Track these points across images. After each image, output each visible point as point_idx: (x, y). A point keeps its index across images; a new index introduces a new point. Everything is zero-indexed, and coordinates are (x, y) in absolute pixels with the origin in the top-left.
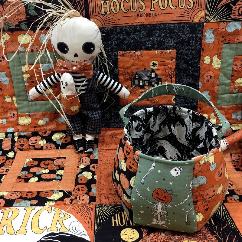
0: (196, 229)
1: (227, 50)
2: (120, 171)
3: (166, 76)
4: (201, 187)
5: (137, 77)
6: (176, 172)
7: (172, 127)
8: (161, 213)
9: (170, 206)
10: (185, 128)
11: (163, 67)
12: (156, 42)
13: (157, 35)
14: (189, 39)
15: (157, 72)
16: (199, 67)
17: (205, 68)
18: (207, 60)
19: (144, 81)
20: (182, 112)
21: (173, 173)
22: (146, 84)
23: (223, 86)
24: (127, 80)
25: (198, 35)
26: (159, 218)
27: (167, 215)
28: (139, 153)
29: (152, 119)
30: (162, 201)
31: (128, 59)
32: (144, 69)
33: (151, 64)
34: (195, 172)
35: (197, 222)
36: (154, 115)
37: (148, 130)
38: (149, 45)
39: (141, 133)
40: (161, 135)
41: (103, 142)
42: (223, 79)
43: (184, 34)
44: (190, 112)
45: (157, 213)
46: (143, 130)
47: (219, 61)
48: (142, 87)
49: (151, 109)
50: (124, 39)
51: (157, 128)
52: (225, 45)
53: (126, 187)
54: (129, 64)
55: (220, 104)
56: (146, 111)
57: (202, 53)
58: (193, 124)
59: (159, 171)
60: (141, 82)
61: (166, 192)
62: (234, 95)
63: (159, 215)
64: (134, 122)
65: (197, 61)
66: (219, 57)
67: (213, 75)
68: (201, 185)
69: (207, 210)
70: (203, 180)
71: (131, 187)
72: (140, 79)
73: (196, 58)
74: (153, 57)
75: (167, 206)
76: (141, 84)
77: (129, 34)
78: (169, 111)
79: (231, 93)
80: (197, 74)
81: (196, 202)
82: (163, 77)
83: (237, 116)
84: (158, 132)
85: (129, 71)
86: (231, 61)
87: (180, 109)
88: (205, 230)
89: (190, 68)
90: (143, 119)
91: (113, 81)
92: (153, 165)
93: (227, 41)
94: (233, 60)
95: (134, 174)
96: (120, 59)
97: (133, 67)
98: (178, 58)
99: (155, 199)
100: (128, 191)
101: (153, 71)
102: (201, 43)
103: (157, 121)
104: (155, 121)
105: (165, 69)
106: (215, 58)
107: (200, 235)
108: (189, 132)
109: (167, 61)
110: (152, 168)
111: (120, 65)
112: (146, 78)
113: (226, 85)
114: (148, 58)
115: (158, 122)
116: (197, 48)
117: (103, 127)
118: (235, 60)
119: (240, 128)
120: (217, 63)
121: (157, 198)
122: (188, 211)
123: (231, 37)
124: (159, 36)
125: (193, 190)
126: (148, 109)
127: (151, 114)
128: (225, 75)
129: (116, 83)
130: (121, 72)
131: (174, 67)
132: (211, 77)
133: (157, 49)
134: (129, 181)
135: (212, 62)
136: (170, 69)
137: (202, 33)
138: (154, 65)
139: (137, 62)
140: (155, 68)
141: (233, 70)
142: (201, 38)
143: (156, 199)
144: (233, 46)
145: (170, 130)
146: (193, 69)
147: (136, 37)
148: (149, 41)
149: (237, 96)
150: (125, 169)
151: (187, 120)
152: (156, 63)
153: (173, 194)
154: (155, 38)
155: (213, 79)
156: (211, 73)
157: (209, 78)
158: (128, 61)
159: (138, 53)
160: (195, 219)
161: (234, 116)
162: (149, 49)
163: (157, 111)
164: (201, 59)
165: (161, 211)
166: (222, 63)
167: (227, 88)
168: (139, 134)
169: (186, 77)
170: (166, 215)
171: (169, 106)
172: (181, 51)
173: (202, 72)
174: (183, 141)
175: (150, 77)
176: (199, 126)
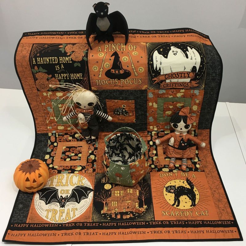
1: (160, 100)
2: (104, 164)
3: (130, 111)
4: (133, 172)
5: (116, 110)
7: (129, 141)
10: (134, 142)
11: (128, 107)
12: (124, 97)
13: (125, 94)
14: (141, 96)
15: (126, 109)
16: (147, 107)
17: (149, 107)
18: (150, 104)
19: (120, 113)
20: (133, 136)
21: (122, 168)
22: (121, 114)
23: (160, 115)
24: (111, 111)
25: (145, 95)
27: (121, 181)
28: (110, 160)
29: (120, 138)
30: (119, 177)
31: (111, 103)
32: (119, 107)
33: (123, 106)
37: (118, 142)
38: (121, 98)
39: (115, 144)
40: (125, 143)
42: (159, 112)
43: (138, 94)
46: (116, 142)
47: (156, 105)
48: (119, 115)
49: (119, 134)
50: (109, 95)
51: (123, 140)
52: (159, 98)
53: (106, 171)
54: (112, 105)
55: (159, 122)
56: (117, 135)
57: (147, 102)
59: (117, 167)
60: (118, 113)
61: (120, 174)
62: (165, 118)
63: (118, 181)
64: (111, 142)
66: (156, 103)
67: (154, 110)
68: (134, 172)
69: (136, 179)
71: (107, 171)
72: (117, 111)
73: (144, 104)
74: (123, 103)
76: (118, 114)
77: (111, 93)
80: (146, 110)
81: (132, 177)
82: (129, 111)
83: (167, 127)
84: (123, 142)
85: (112, 108)
86: (162, 104)
87: (132, 135)
89: (142, 108)
90: (116, 138)
91: (104, 114)
93: (159, 97)
94: (163, 104)
95: (109, 167)
96: (107, 103)
97: (114, 107)
98: (136, 103)
101: (124, 109)
102: (147, 98)
103: (123, 138)
104: (121, 139)
105: (129, 108)
106: (154, 104)
109: (130, 105)
110: (115, 166)
111: (107, 105)
112: (121, 111)
113: (161, 114)
114: (121, 103)
116: (145, 99)
117: (100, 131)
118: (164, 104)
119: (169, 133)
120: (155, 106)
121: (117, 176)
122: (129, 180)
123: (161, 95)
124: (126, 95)
125: (130, 173)
126: (118, 135)
127: (119, 136)
128: (160, 110)
129: (106, 114)
130: (108, 108)
131: (134, 107)
132: (153, 111)
133: (125, 100)
134: (107, 169)
135: (153, 105)
136: (132, 108)
137: (147, 94)
138: (124, 106)
139: (116, 105)
140: (125, 107)
141: (164, 108)
142: (147, 96)
144: (163, 99)
145: (129, 142)
146: (144, 108)
147: (115, 94)
148: (121, 96)
149: (167, 119)
150: (105, 164)
151: (135, 139)
152: (125, 105)
153: (122, 175)
154: (124, 96)
155: (154, 112)
156: (153, 110)
157: (152, 112)
159: (116, 101)
160: (132, 182)
161: (166, 127)
162: (121, 100)
163: (122, 135)
164: (147, 104)
166: (158, 105)
167: (162, 115)
169: (140, 111)
171: (127, 133)
172: (137, 101)
173: (148, 109)
175: (122, 111)
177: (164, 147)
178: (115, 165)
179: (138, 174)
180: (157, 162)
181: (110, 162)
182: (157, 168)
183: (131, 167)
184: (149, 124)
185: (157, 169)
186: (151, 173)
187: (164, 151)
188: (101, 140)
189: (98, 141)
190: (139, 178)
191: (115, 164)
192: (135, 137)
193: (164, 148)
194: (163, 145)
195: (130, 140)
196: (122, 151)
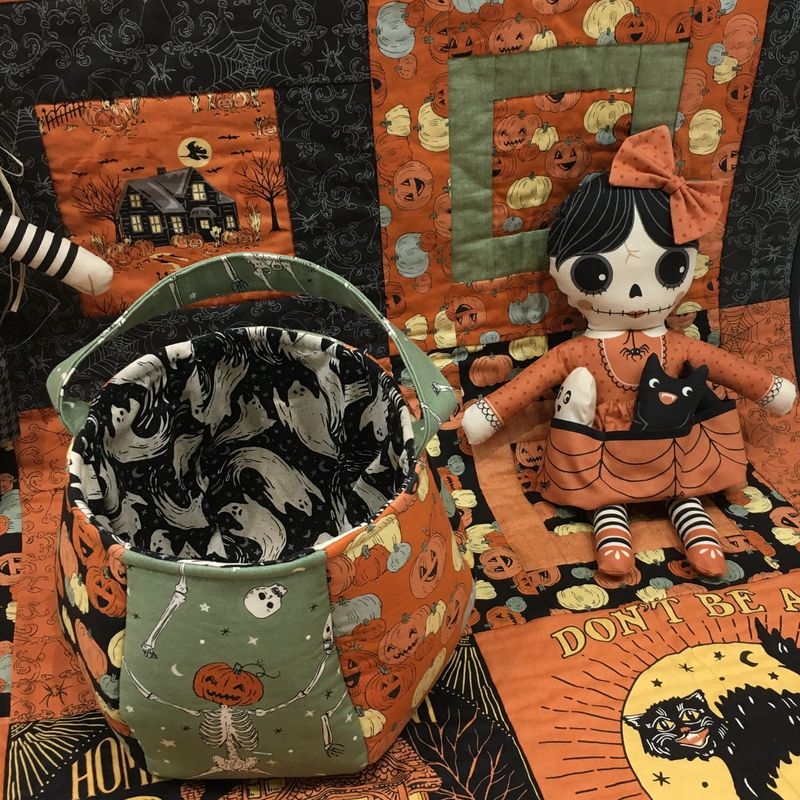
0: (363, 762)
1: (464, 80)
2: (74, 613)
3: (252, 191)
4: (363, 630)
5: (135, 201)
6: (266, 601)
7: (278, 402)
8: (236, 735)
9: (261, 713)
10: (321, 402)
11: (231, 160)
12: (186, 63)
13: (187, 33)
14: (318, 45)
15: (214, 181)
16: (372, 150)
17: (392, 152)
18: (397, 121)
19: (166, 219)
20: (304, 347)
21: (255, 606)
22: (178, 227)
23: (469, 213)
24: (95, 217)
25: (352, 30)
26: (233, 751)
27: (257, 739)
28: (122, 550)
29: (194, 383)
30: (232, 699)
31: (84, 134)
32: (159, 169)
33: (183, 150)
34: (336, 590)
35: (365, 738)
36: (199, 370)
37: (185, 424)
38: (160, 74)
39: (158, 441)
40: (243, 429)
41: (38, 463)
42: (464, 187)
43: (294, 28)
44: (332, 346)
45: (223, 740)
46: (163, 427)
47: (443, 123)
48: (164, 239)
49: (183, 349)
50: (52, 55)
51: (220, 408)
52: (455, 64)
53: (98, 668)
54: (94, 155)
55: (464, 275)
56: (164, 358)
57: (376, 99)
58: (344, 390)
59: (205, 605)
60: (155, 220)
61: (238, 671)
62: (509, 240)
63: (228, 743)
65: (358, 128)
66: (441, 108)
67: (425, 177)
68: (366, 623)
69: (394, 694)
70: (366, 607)
71: (113, 671)
72: (148, 209)
73: (354, 118)
74: (184, 124)
75: (250, 712)
76: (157, 229)
77: (69, 32)
78: (255, 348)
79: (499, 232)
80: (368, 175)
81: (356, 677)
82: (240, 199)
83: (525, 310)
84: (229, 422)
85: (97, 181)
86: (485, 118)
87: (293, 336)
88: (402, 751)
89: (339, 156)
90: (157, 386)
92: (178, 588)
93: (462, 47)
94: (490, 115)
95: (119, 624)
96: (52, 135)
97: (110, 167)
98: (288, 118)
99: (204, 697)
100: (107, 684)
101: (195, 176)
102: (366, 61)
103: (218, 386)
104: (207, 388)
105: (241, 169)
106: (426, 114)
107: (384, 774)
108: (337, 416)
109: (245, 137)
110: (179, 600)
111: (56, 158)
112: (173, 205)
113: (478, 206)
114: (164, 126)
115: (222, 387)
116: (353, 78)
117: (28, 406)
118: (499, 114)
119: (537, 353)
120: (435, 133)
121: (211, 694)
122: (327, 714)
123: (473, 33)
124: (197, 38)
125: (337, 643)
126: (171, 350)
127: (184, 365)
128: (470, 171)
129: (49, 237)
130: (63, 189)
131: (276, 156)
132: (419, 183)
133: (193, 92)
134: (104, 648)
135: (416, 127)
136: (261, 164)
137: (365, 19)
138: (195, 152)
139: (123, 144)
140: (202, 163)
141: (496, 153)
142: (365, 41)
143: (207, 696)
144: (486, 63)
145: (272, 413)
146: (350, 160)
147: (102, 43)
148: (158, 58)
149: (520, 244)
150: (84, 608)
151: (324, 375)
152: (202, 144)
153: (264, 674)
154: (182, 48)
155: (427, 191)
156: (417, 171)
157: (413, 189)
158: (88, 144)
159: (123, 107)
160: (358, 730)
161: (515, 314)
162: (161, 91)
163: (208, 357)
164: (376, 118)
165: (233, 731)
166: (453, 129)
167: (483, 217)
168: (151, 446)
169: (328, 190)
170: (252, 741)
171: (251, 330)
172: (293, 93)
173: (385, 167)
174: (323, 444)
175: (187, 200)
176: (368, 394)
177: (522, 458)
178: (182, 586)
179: (404, 643)
180: (505, 559)
181: (128, 565)
182: (516, 593)
183: (336, 575)
184: (397, 299)
185: (516, 605)
186: (480, 638)
187: (526, 485)
188: (46, 474)
189: (16, 486)
190: (412, 686)
191: (176, 574)
192: (325, 345)
193: (523, 467)
194: (513, 447)
195: (284, 398)
196: (228, 508)
